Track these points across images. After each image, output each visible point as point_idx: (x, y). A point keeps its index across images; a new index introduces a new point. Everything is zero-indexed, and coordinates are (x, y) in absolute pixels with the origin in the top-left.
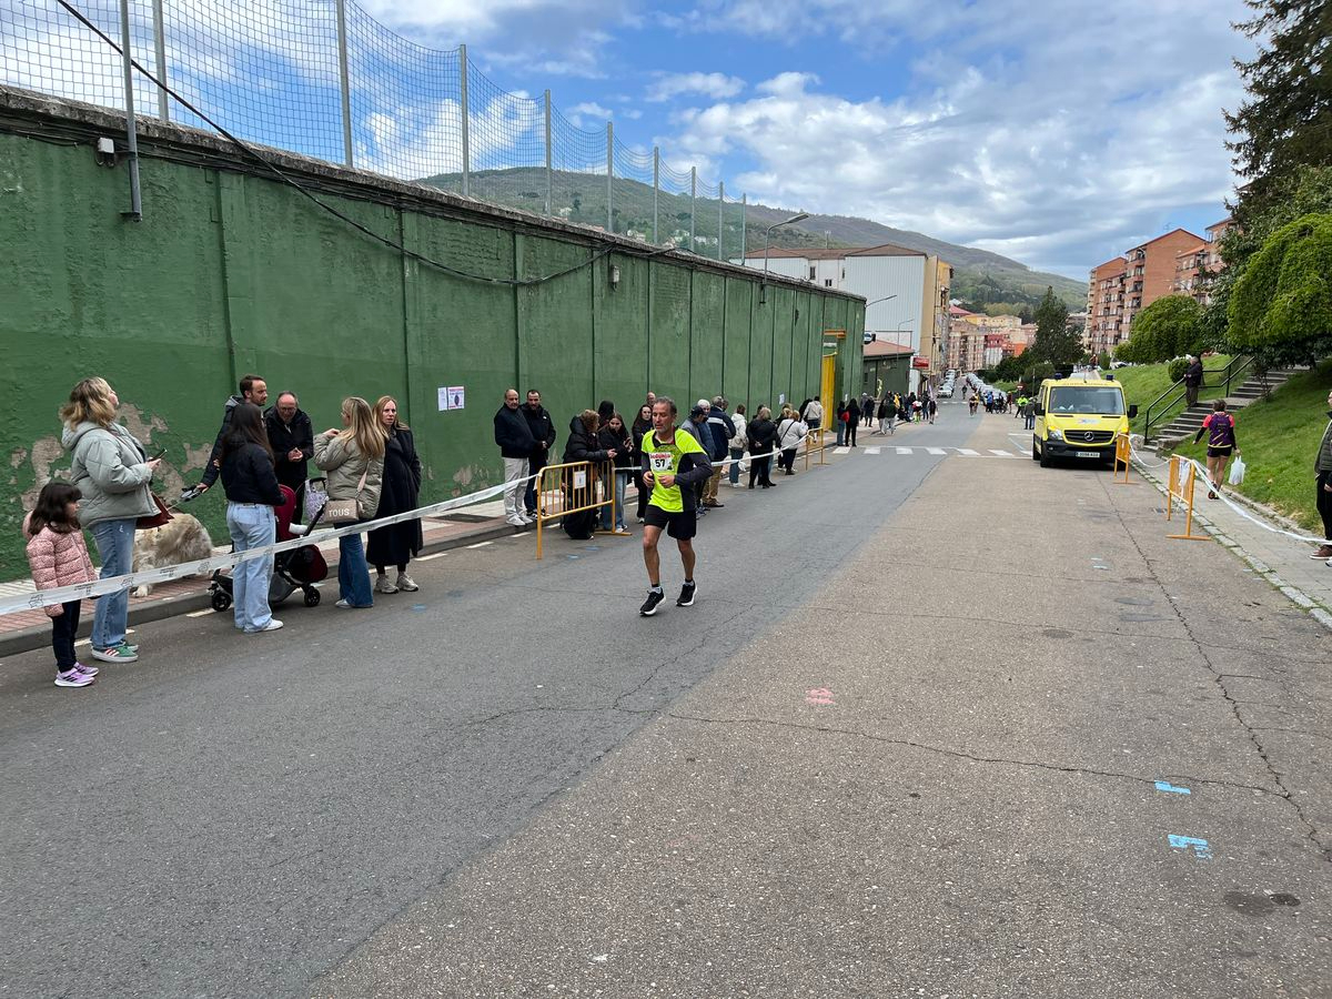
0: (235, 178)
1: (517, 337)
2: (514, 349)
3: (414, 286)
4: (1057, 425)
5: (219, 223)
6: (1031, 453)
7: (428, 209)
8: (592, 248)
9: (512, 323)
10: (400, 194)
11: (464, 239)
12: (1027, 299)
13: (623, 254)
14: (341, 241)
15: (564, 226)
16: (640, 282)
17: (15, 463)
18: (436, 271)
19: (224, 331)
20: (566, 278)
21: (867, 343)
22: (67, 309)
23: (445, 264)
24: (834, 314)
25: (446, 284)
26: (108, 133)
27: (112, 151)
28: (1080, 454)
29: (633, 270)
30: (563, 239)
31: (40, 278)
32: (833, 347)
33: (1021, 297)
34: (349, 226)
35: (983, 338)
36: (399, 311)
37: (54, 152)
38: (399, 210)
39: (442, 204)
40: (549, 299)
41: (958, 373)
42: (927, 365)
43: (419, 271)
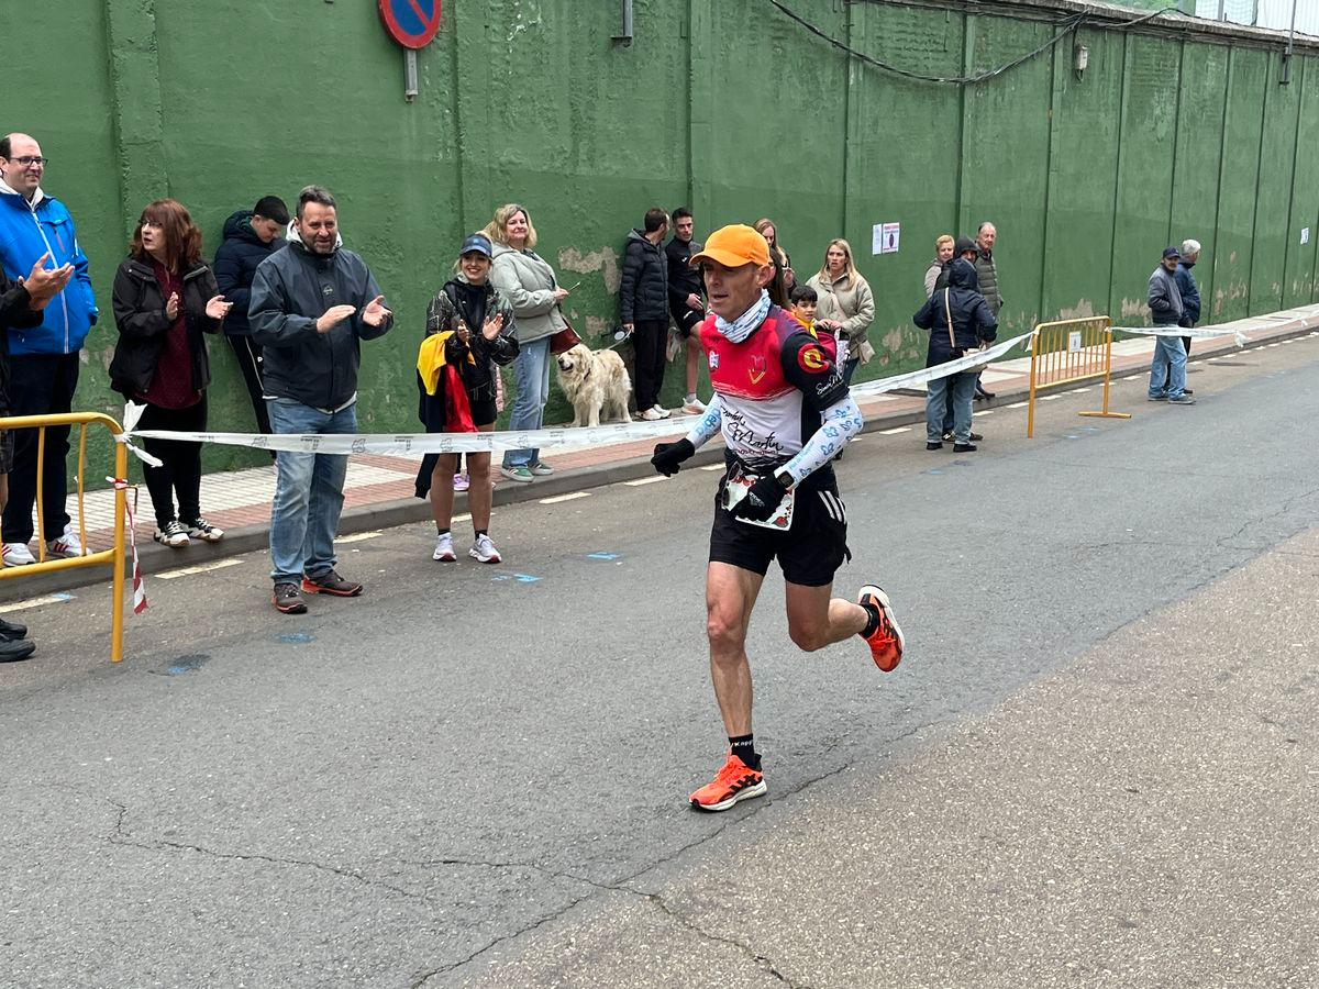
3: (859, 96)
5: (687, 38)
8: (1054, 24)
9: (956, 137)
11: (910, 29)
13: (1094, 29)
14: (789, 47)
16: (1112, 67)
18: (882, 75)
19: (684, 164)
20: (1020, 69)
22: (568, 145)
23: (888, 64)
29: (1104, 51)
31: (550, 114)
34: (799, 26)
36: (842, 130)
40: (1000, 99)
43: (864, 76)
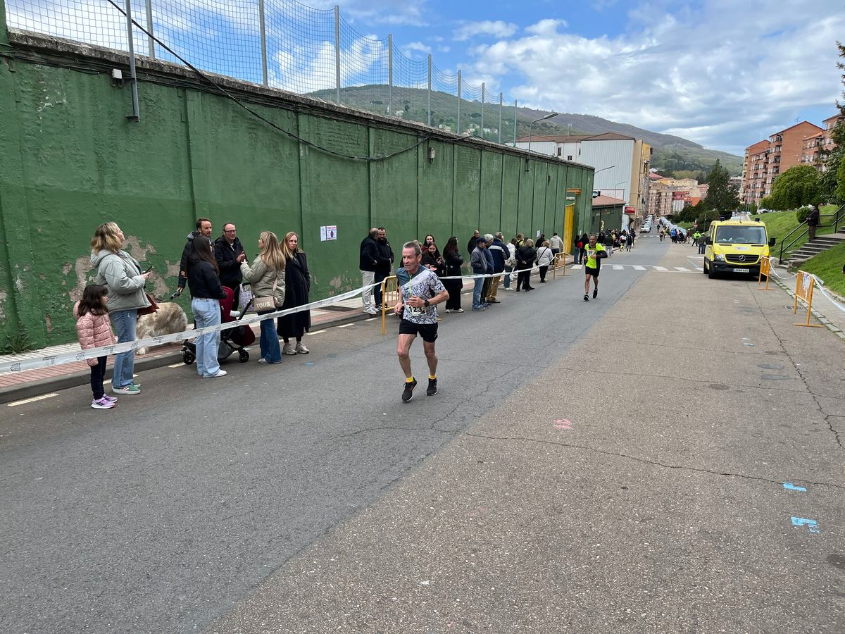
0: (195, 94)
1: (370, 195)
2: (368, 202)
3: (306, 161)
4: (720, 251)
5: (186, 122)
6: (703, 270)
7: (314, 112)
8: (418, 137)
9: (367, 186)
10: (297, 103)
11: (337, 131)
12: (700, 167)
13: (438, 140)
14: (260, 133)
15: (400, 122)
16: (448, 158)
17: (65, 272)
18: (320, 152)
19: (189, 191)
20: (401, 156)
21: (595, 197)
22: (95, 177)
23: (325, 147)
24: (574, 178)
25: (325, 160)
26: (118, 66)
27: (121, 77)
28: (735, 270)
29: (444, 151)
30: (399, 131)
31: (78, 158)
32: (573, 200)
33: (699, 167)
34: (265, 124)
35: (671, 194)
36: (296, 178)
37: (85, 78)
38: (297, 113)
39: (323, 109)
40: (390, 169)
41: (654, 217)
42: (634, 212)
43: (309, 152)
